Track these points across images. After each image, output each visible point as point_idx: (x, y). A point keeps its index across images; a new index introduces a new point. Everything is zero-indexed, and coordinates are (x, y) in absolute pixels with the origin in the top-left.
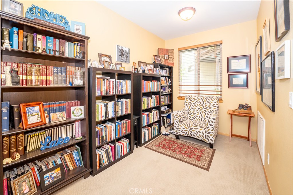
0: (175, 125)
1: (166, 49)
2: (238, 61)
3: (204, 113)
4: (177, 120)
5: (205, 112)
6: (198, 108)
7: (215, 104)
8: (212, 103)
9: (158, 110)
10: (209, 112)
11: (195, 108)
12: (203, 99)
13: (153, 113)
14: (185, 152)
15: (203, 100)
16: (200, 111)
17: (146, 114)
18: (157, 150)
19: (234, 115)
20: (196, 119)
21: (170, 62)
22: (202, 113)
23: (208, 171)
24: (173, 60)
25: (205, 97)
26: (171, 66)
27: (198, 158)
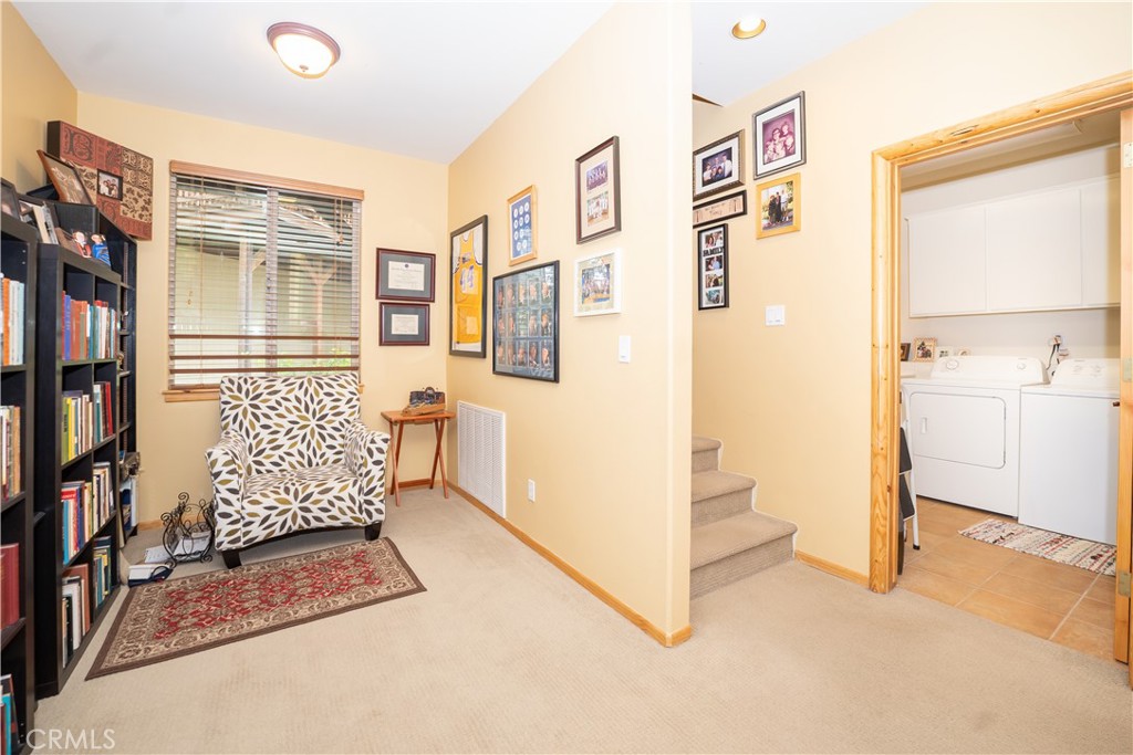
0: (223, 508)
1: (110, 144)
2: (407, 266)
3: (317, 436)
4: (233, 485)
5: (322, 431)
6: (290, 422)
7: (350, 400)
8: (343, 395)
9: (108, 464)
10: (335, 429)
11: (277, 425)
12: (306, 385)
13: (95, 479)
14: (313, 586)
15: (306, 390)
16: (299, 432)
17: (74, 489)
18: (184, 644)
19: (408, 422)
20: (285, 466)
21: (130, 215)
22: (308, 437)
23: (425, 590)
24: (144, 208)
25: (314, 380)
26: (132, 237)
27: (370, 579)
